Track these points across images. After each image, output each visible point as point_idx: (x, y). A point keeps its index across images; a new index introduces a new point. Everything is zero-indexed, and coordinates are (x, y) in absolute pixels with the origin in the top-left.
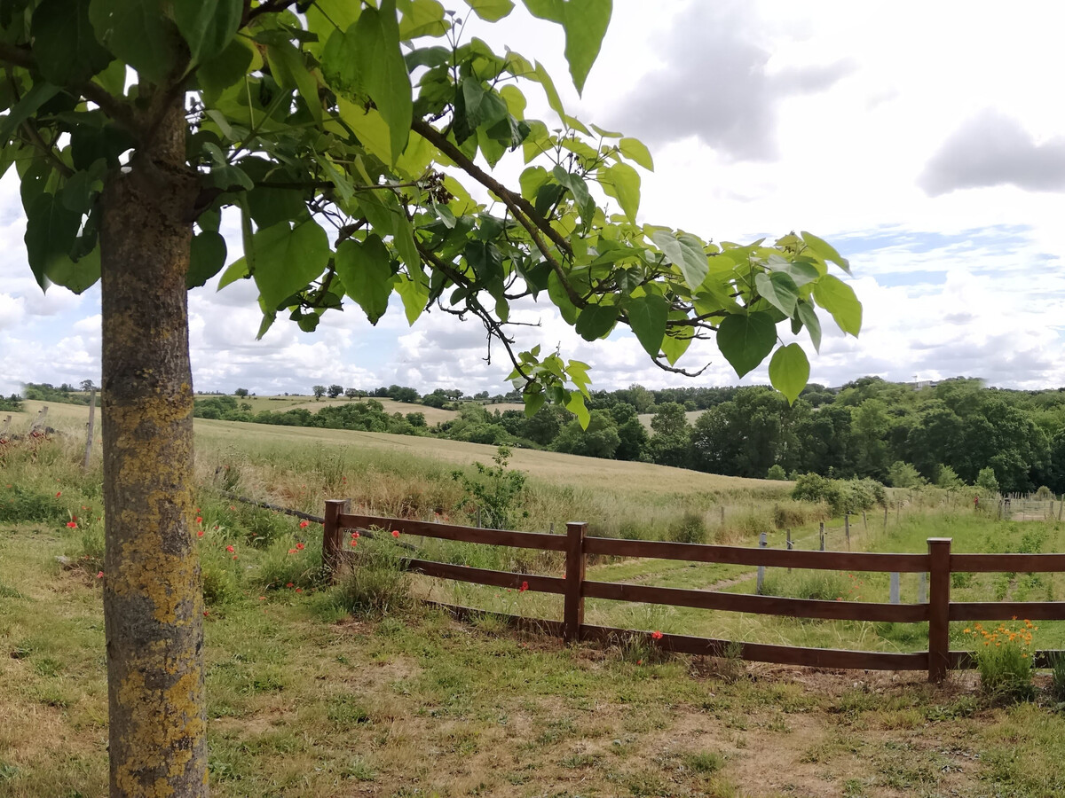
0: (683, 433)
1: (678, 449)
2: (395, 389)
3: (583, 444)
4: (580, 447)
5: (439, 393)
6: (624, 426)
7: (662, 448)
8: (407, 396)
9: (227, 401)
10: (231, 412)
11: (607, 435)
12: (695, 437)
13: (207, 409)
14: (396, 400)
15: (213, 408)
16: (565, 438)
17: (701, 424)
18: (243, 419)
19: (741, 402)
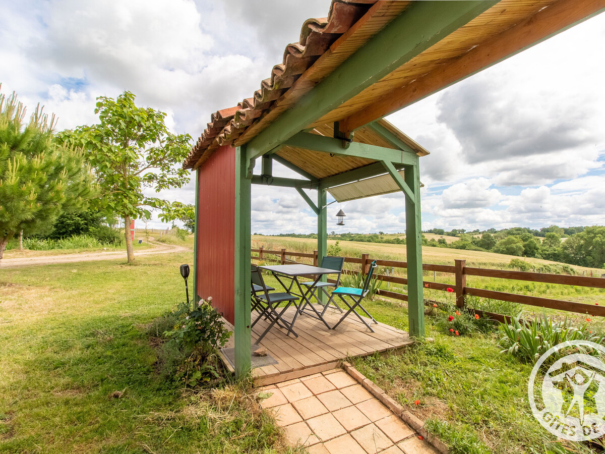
0: (559, 246)
1: (555, 253)
2: (435, 230)
3: (505, 249)
4: (503, 251)
5: (454, 231)
6: (526, 243)
7: (547, 253)
8: (440, 232)
9: (376, 236)
10: (376, 240)
11: (517, 246)
12: (565, 248)
13: (368, 239)
14: (436, 234)
15: (370, 239)
16: (497, 247)
17: (567, 242)
18: (379, 242)
19: (589, 232)
